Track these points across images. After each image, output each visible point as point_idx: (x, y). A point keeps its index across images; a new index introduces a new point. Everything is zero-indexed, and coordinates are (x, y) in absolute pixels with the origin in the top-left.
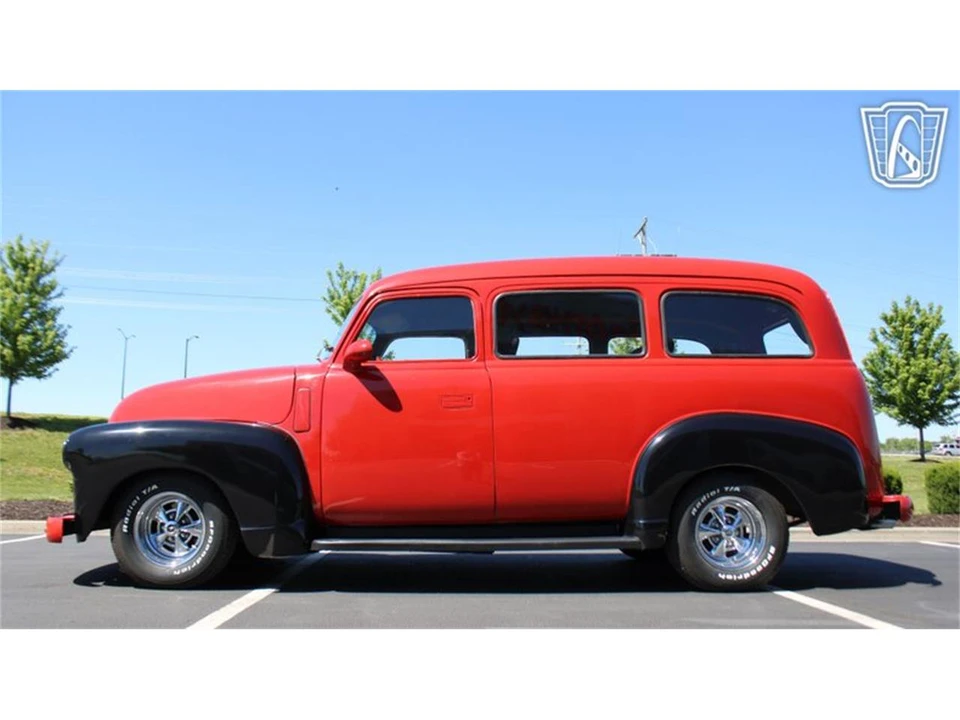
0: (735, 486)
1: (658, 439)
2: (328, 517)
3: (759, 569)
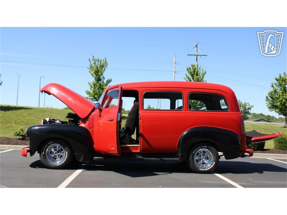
0: (205, 146)
1: (185, 133)
3: (210, 168)
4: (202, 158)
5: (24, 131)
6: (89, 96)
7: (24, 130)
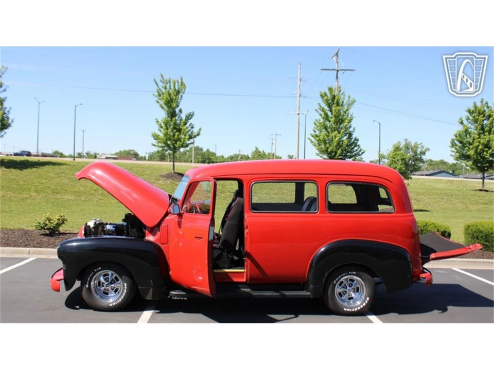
1: (323, 249)
3: (362, 306)
4: (347, 291)
5: (52, 222)
6: (158, 143)
7: (51, 220)
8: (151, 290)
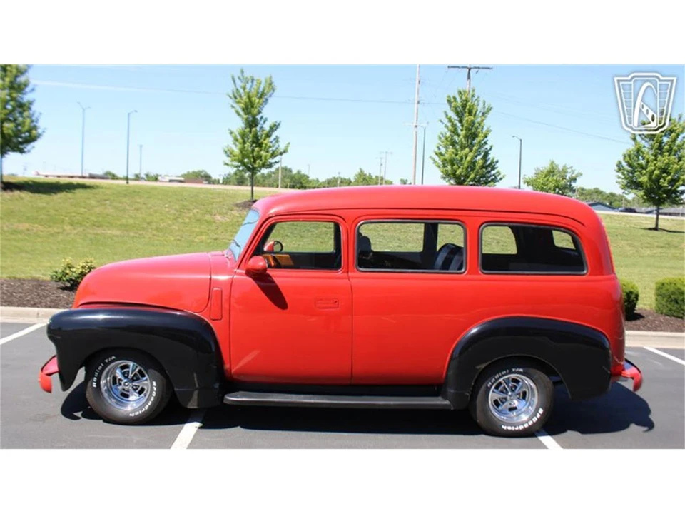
0: (520, 368)
1: (474, 331)
2: (235, 377)
3: (531, 423)
4: (508, 398)
5: (74, 270)
6: (232, 161)
8: (196, 393)
